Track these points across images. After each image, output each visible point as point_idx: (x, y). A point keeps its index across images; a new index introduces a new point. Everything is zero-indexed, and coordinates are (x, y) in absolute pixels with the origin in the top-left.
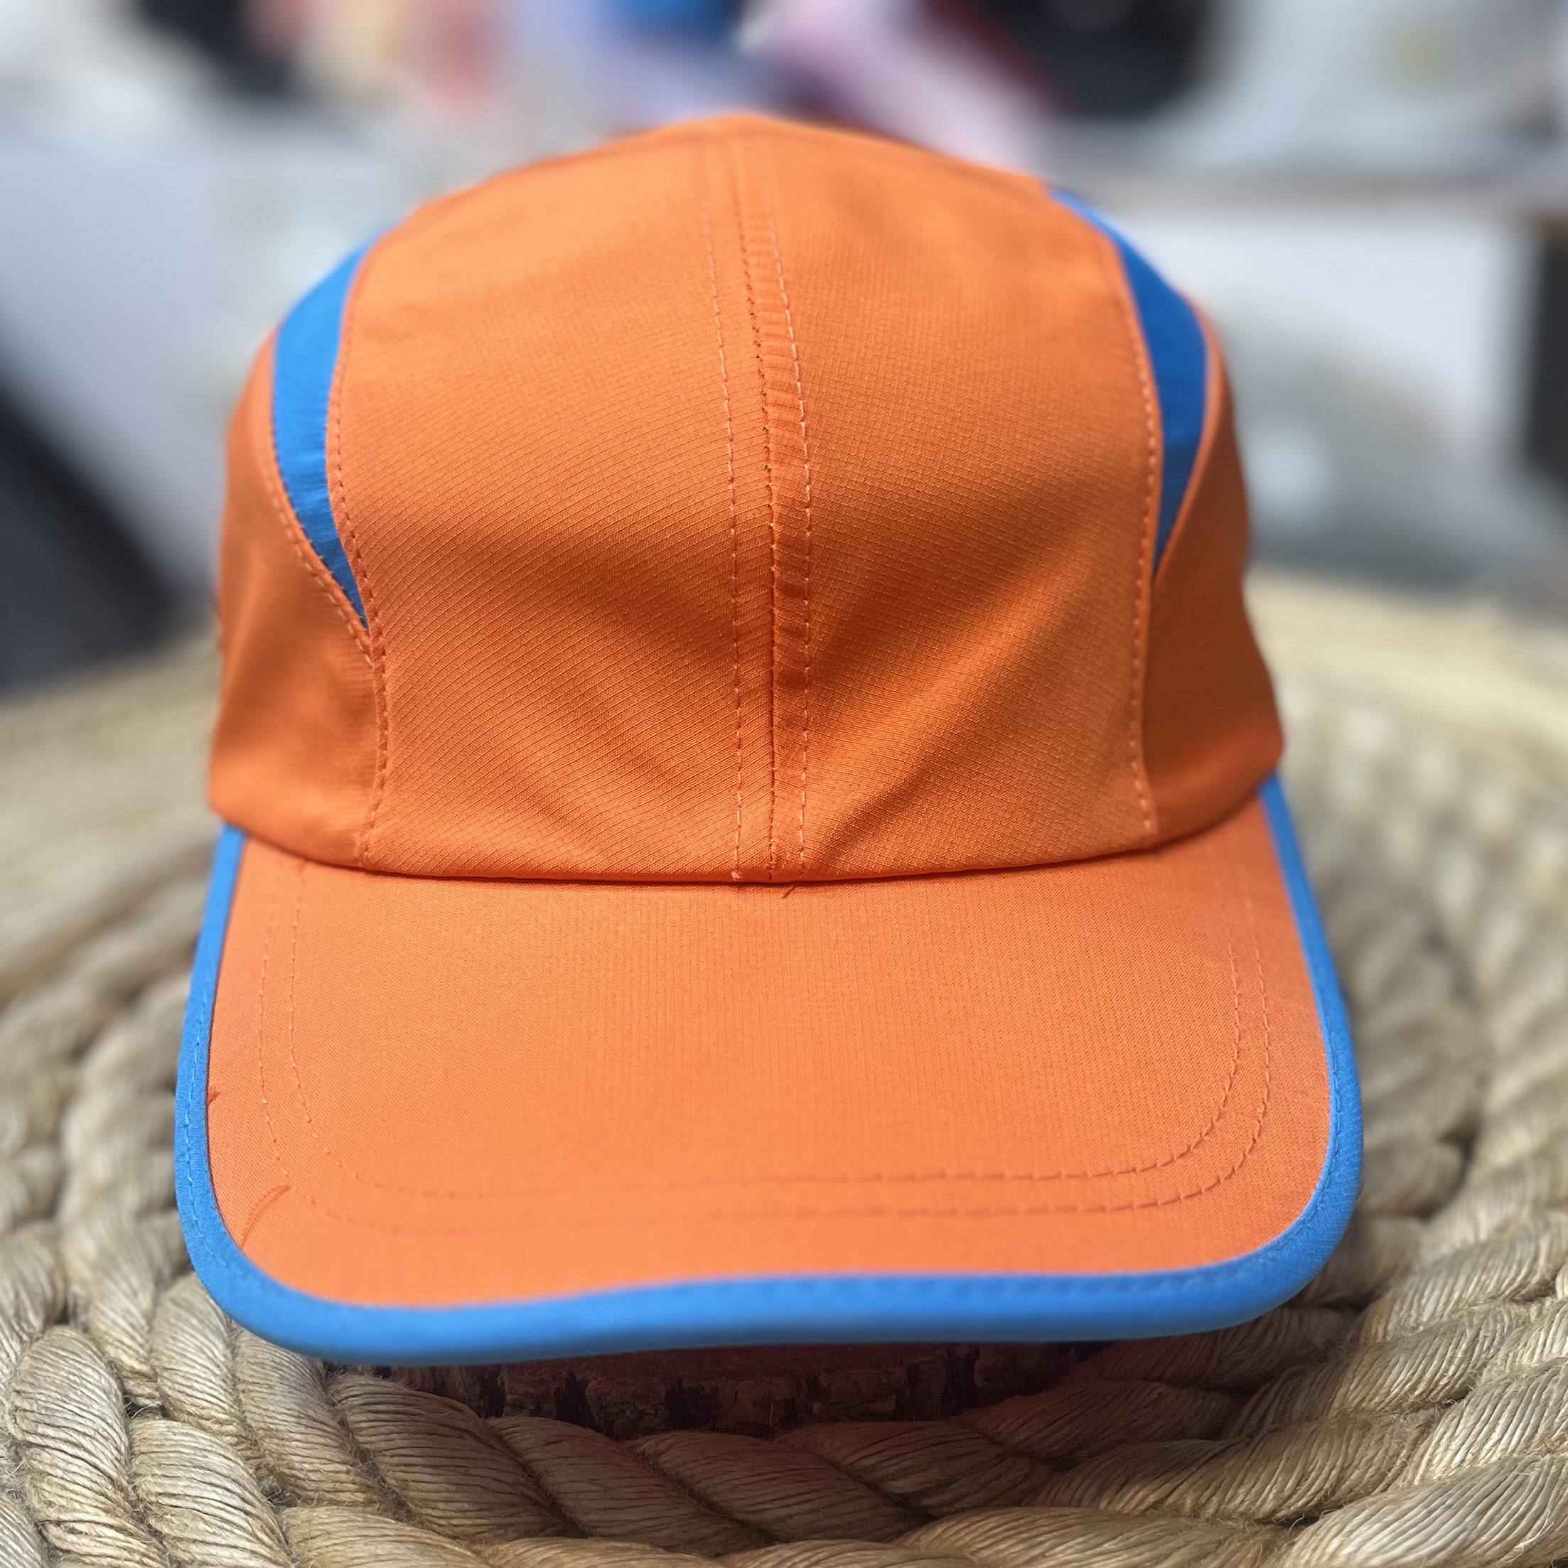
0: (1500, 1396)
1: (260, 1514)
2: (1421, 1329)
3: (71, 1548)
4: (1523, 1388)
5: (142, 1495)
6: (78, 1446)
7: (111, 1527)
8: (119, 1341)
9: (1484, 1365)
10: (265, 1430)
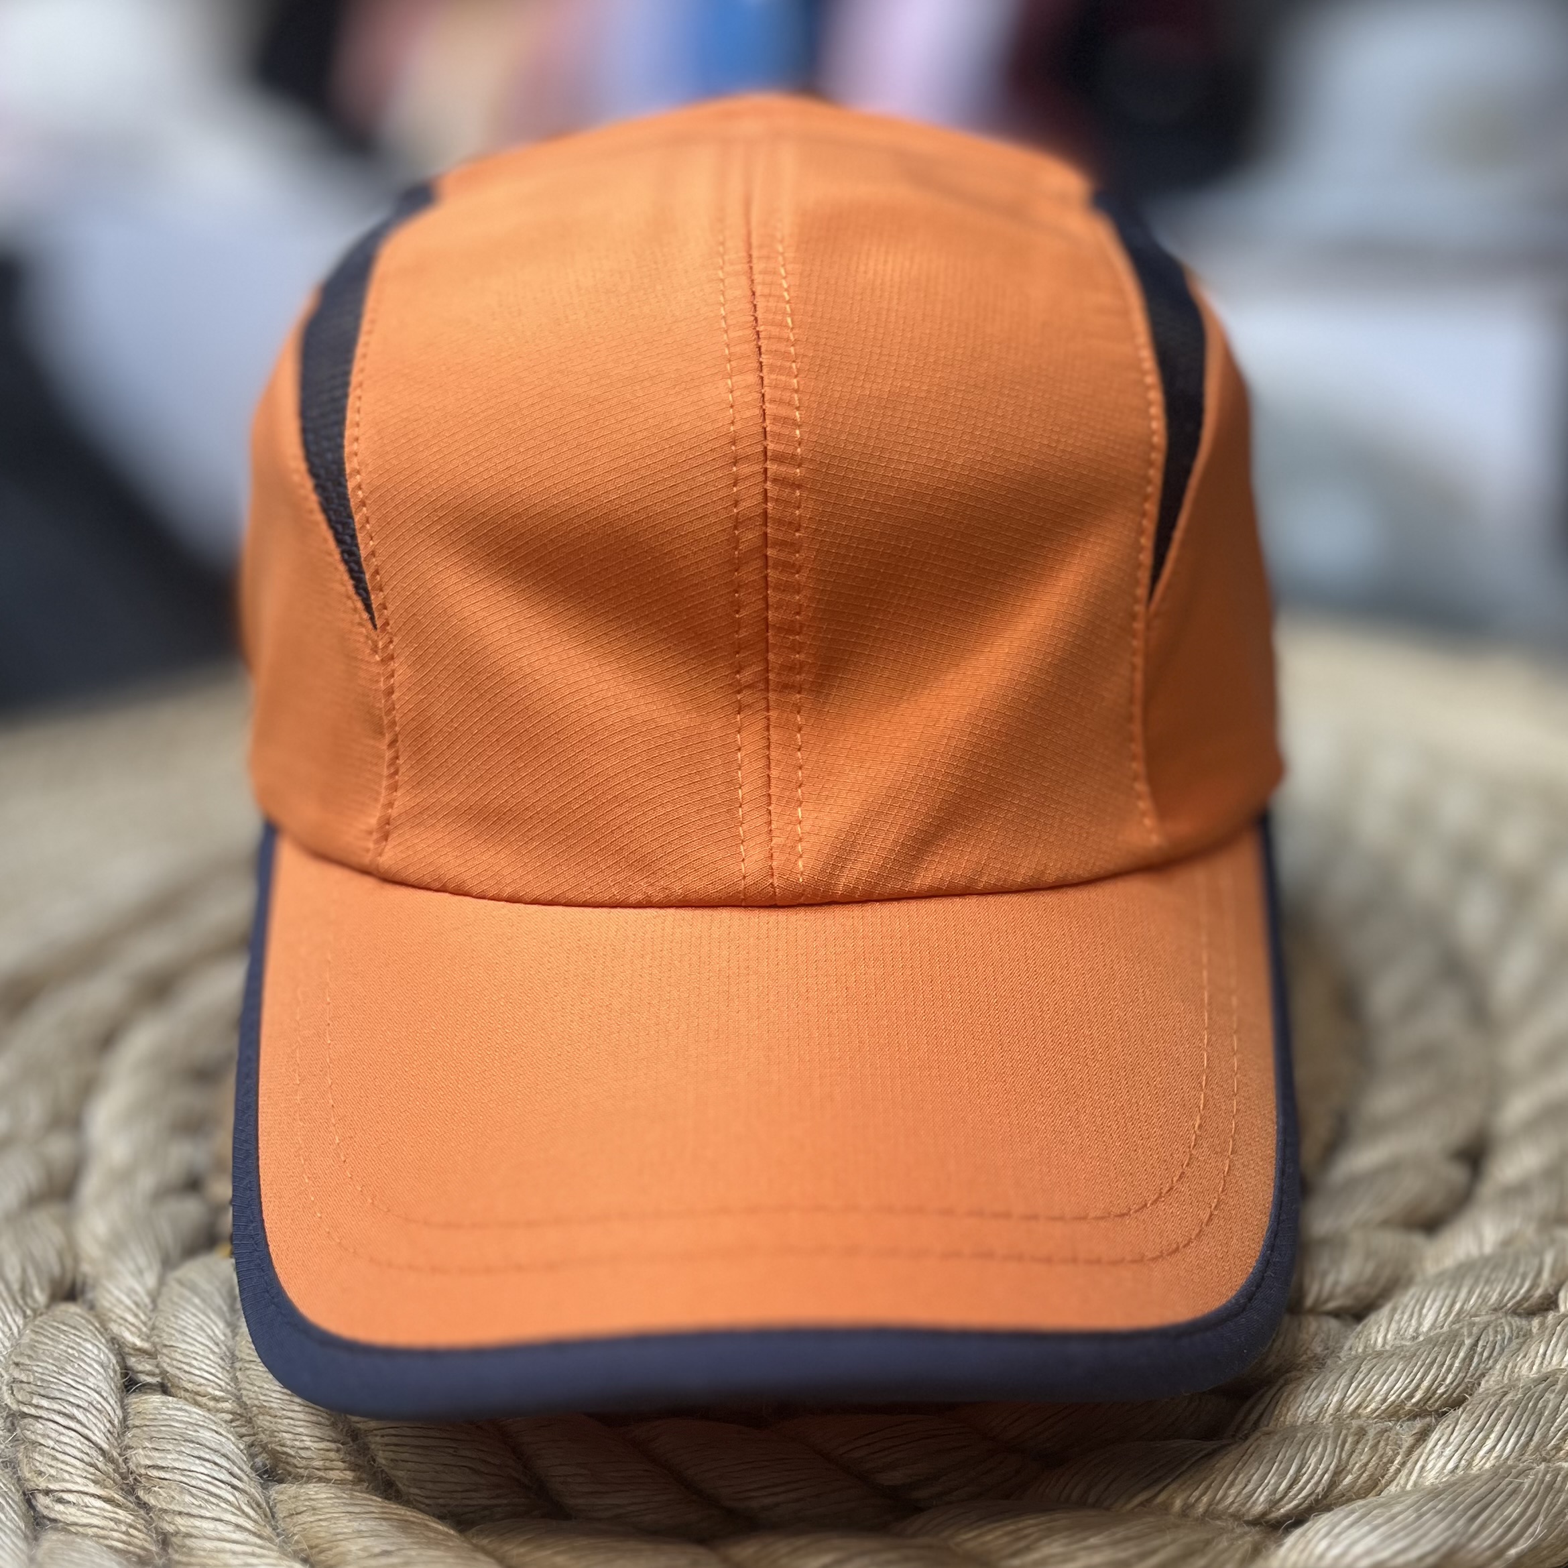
0: (1497, 1404)
1: (247, 1488)
2: (1421, 1338)
3: (58, 1517)
4: (1519, 1396)
5: (132, 1466)
6: (72, 1417)
7: (99, 1497)
8: (122, 1318)
9: (1483, 1375)
10: (258, 1407)
